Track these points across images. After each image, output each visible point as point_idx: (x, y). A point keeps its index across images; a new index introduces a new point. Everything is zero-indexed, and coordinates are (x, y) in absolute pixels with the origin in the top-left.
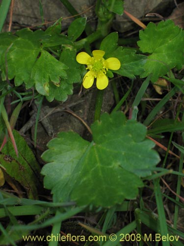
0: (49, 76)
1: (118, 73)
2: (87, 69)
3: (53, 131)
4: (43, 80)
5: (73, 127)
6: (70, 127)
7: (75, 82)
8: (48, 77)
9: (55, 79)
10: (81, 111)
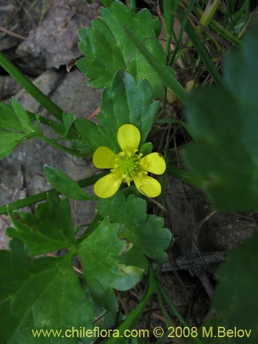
0: (112, 256)
1: (147, 134)
2: (129, 185)
3: (223, 254)
4: (113, 272)
5: (225, 223)
6: (223, 228)
7: (145, 210)
8: (112, 260)
9: (119, 248)
10: (206, 207)
